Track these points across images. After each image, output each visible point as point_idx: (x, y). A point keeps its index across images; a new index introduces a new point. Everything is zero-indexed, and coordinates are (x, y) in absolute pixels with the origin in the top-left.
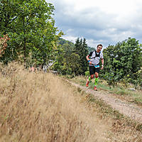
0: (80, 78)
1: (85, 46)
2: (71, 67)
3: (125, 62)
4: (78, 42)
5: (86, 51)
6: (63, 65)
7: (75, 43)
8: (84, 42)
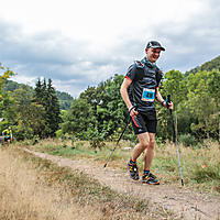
0: (48, 143)
1: (51, 90)
2: (31, 126)
3: (113, 110)
4: (39, 85)
5: (54, 98)
6: (16, 124)
7: (35, 87)
8: (50, 85)
